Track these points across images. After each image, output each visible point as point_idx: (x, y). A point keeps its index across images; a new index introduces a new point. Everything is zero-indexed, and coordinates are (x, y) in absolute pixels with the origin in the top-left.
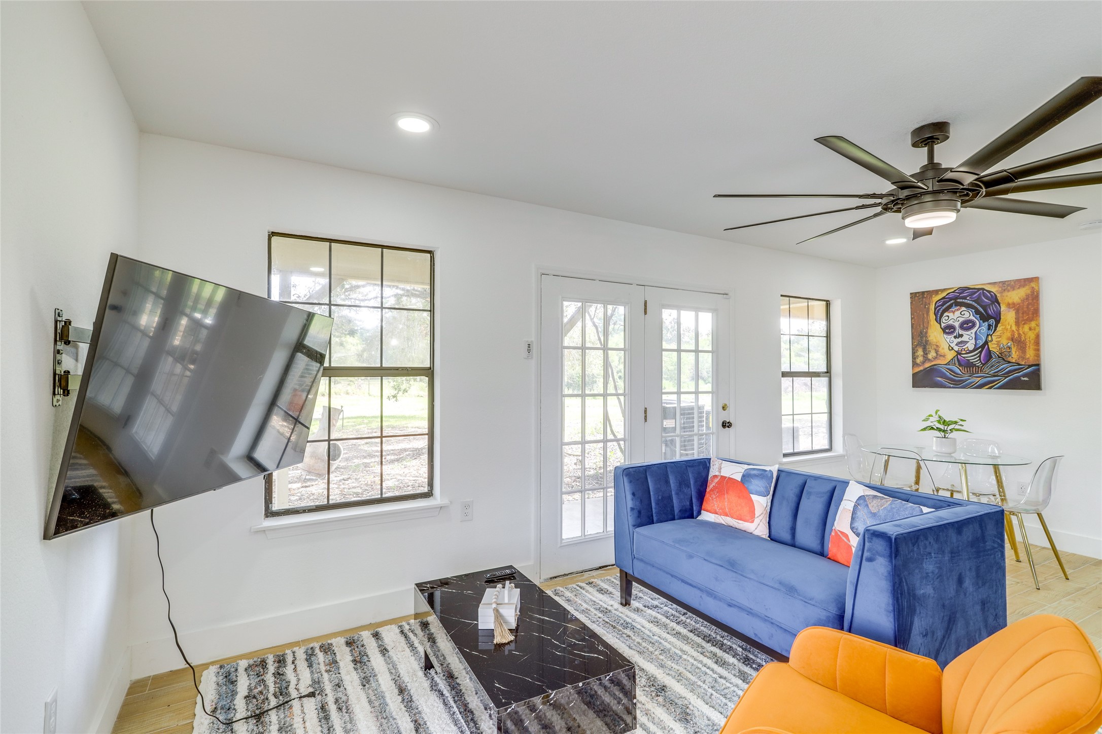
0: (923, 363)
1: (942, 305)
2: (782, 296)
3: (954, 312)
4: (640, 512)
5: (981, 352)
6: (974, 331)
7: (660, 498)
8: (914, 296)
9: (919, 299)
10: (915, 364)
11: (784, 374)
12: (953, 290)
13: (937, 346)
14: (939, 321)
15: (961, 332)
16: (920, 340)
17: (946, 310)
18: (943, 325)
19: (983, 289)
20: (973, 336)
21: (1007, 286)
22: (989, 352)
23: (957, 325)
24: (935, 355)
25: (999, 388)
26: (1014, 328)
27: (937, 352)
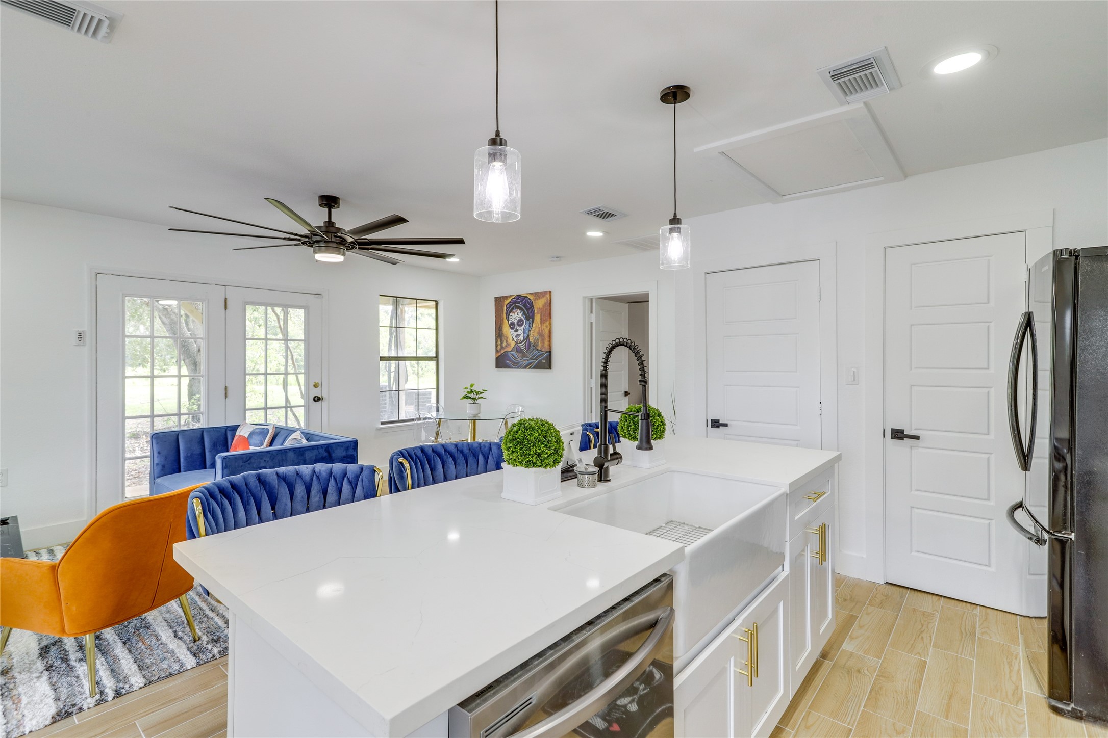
0: (501, 350)
1: (509, 308)
2: (380, 295)
3: (514, 313)
4: (163, 466)
5: (526, 342)
6: (523, 327)
7: (189, 454)
8: (496, 299)
9: (499, 300)
10: (497, 351)
11: (382, 359)
12: (514, 297)
13: (507, 337)
14: (508, 320)
15: (518, 328)
16: (499, 335)
17: (511, 311)
18: (510, 322)
19: (527, 297)
20: (523, 330)
21: (537, 295)
22: (529, 342)
23: (516, 322)
24: (506, 344)
25: (534, 368)
26: (540, 326)
27: (507, 342)
